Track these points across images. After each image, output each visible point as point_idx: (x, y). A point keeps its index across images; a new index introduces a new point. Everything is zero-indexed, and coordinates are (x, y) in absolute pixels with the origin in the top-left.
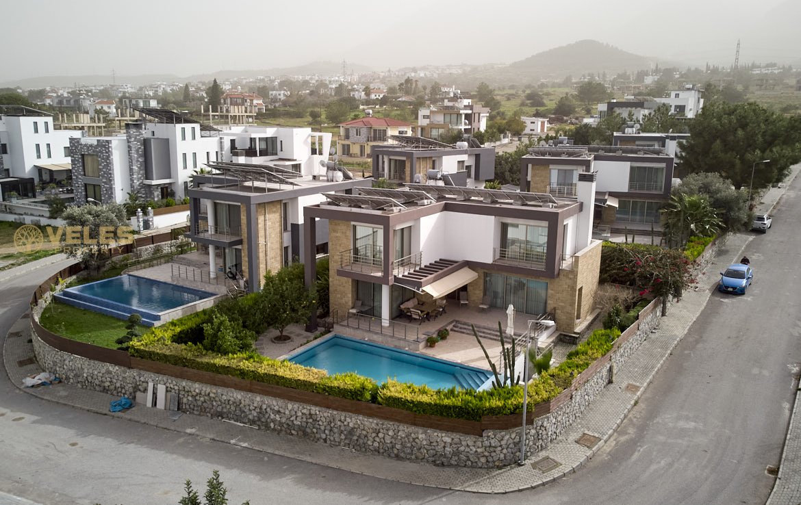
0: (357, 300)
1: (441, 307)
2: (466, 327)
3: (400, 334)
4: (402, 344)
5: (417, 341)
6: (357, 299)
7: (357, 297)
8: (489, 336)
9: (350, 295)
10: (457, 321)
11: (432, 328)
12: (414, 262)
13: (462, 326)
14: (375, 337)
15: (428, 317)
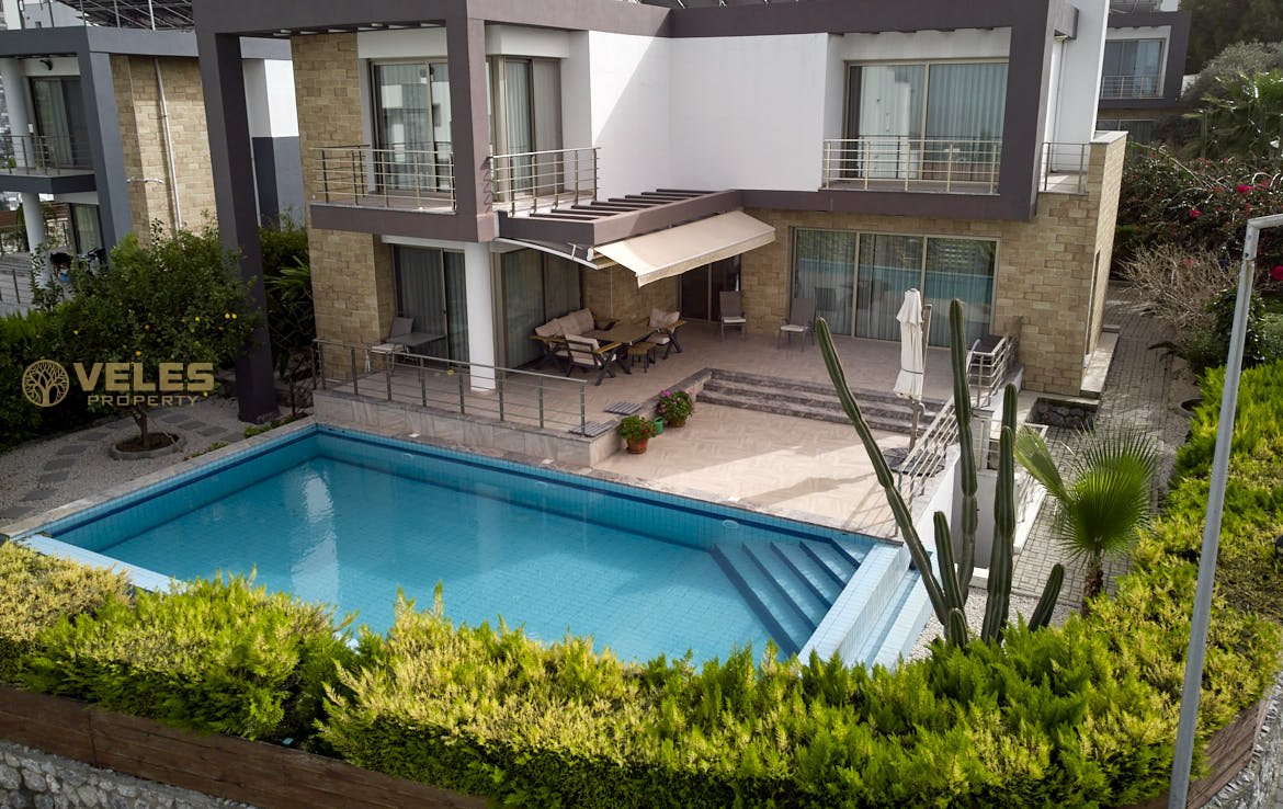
0: (401, 316)
1: (666, 333)
2: (746, 387)
3: (522, 411)
4: (532, 444)
5: (582, 434)
6: (401, 312)
7: (400, 305)
8: (823, 411)
9: (373, 301)
10: (715, 373)
11: (638, 394)
12: (573, 188)
13: (732, 385)
14: (443, 428)
15: (624, 361)
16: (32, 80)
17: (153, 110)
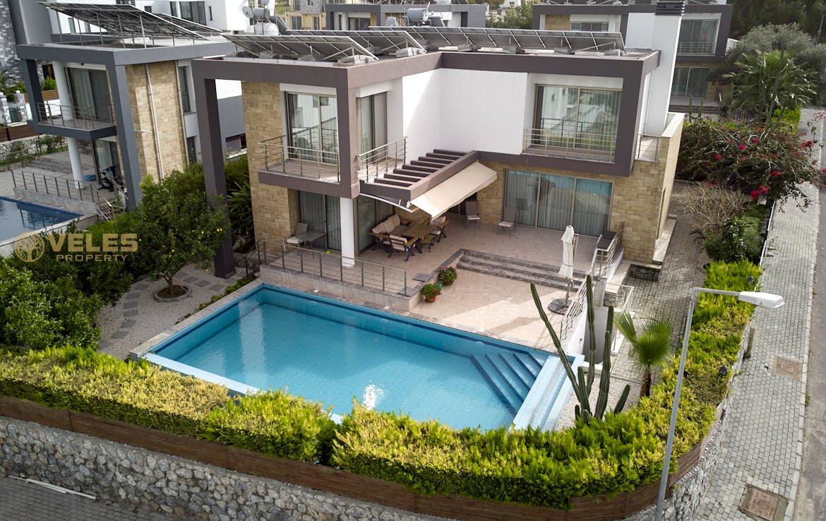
0: (300, 222)
1: (438, 228)
2: (482, 261)
3: (373, 281)
4: (378, 299)
5: (404, 294)
6: (300, 220)
7: (300, 218)
8: (522, 276)
9: (287, 215)
10: (466, 252)
11: (428, 266)
12: (394, 157)
13: (475, 260)
14: (331, 287)
15: (418, 248)
16: (69, 69)
17: (145, 91)
